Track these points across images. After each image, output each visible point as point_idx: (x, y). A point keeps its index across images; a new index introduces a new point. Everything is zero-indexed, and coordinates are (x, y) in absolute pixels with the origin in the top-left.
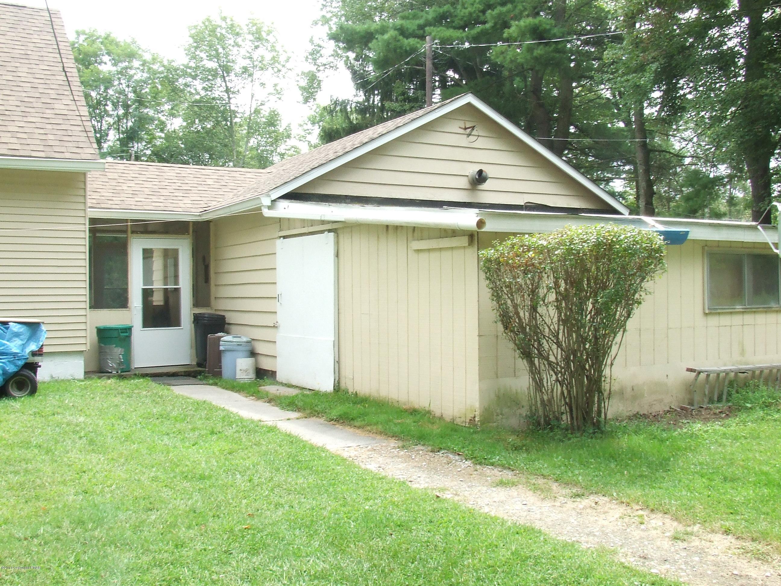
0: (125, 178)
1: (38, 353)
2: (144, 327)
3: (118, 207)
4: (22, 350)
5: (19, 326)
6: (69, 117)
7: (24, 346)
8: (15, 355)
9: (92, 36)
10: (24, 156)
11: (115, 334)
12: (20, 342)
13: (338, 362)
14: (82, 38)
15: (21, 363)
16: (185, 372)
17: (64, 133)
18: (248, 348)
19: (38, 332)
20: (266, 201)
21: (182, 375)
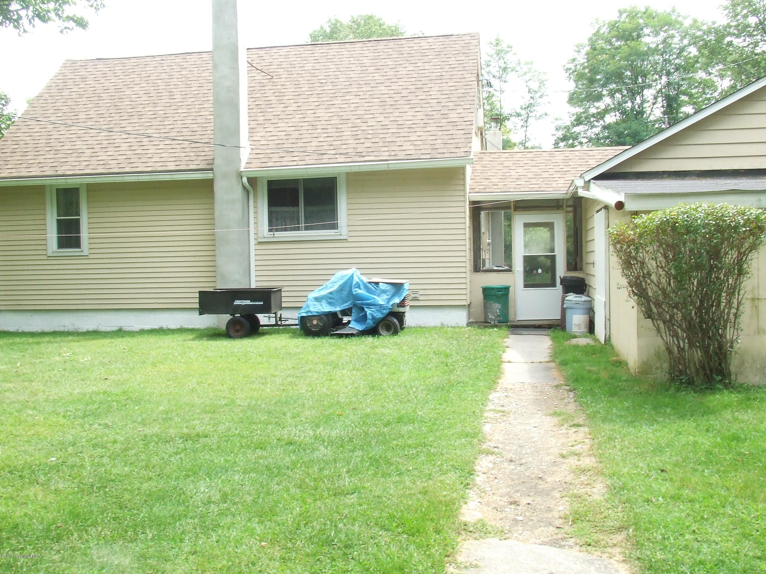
0: (517, 165)
1: (402, 304)
2: (525, 288)
3: (499, 190)
4: (388, 303)
5: (387, 285)
6: (457, 124)
7: (389, 300)
8: (381, 306)
9: (633, 12)
10: (415, 159)
11: (493, 293)
12: (387, 297)
13: (609, 320)
14: (624, 16)
15: (386, 312)
16: (548, 325)
17: (450, 137)
18: (588, 306)
19: (402, 290)
20: (580, 183)
21: (546, 328)
